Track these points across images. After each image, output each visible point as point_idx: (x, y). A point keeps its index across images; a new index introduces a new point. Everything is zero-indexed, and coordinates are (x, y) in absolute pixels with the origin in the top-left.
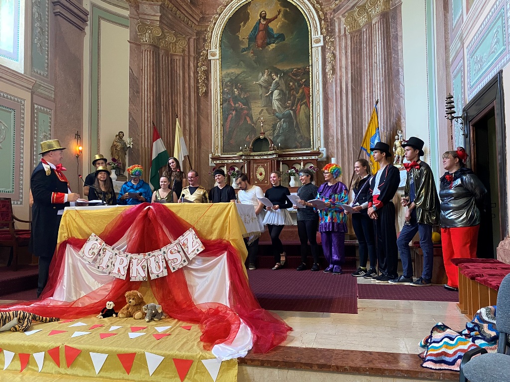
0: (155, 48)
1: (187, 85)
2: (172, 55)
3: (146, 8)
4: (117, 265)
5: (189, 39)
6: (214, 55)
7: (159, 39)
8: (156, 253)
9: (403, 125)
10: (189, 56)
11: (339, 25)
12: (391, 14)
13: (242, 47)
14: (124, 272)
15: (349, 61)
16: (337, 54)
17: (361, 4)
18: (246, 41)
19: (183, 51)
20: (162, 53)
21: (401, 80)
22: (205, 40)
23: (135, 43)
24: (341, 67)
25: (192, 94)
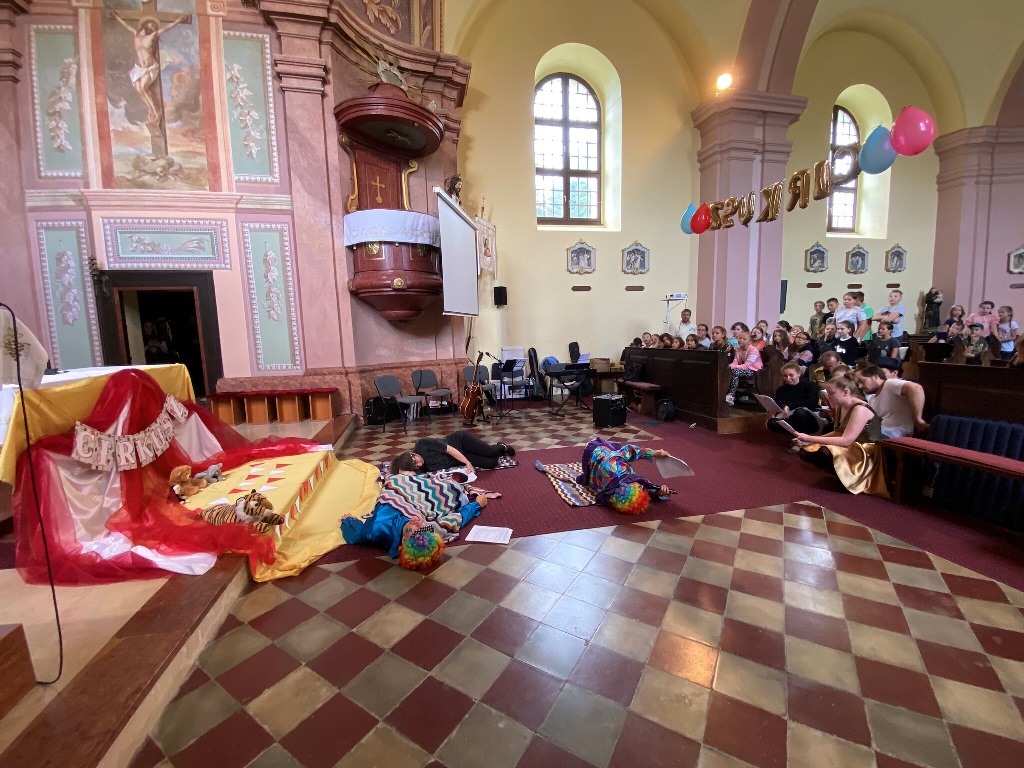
4: (122, 454)
8: (154, 426)
14: (133, 460)
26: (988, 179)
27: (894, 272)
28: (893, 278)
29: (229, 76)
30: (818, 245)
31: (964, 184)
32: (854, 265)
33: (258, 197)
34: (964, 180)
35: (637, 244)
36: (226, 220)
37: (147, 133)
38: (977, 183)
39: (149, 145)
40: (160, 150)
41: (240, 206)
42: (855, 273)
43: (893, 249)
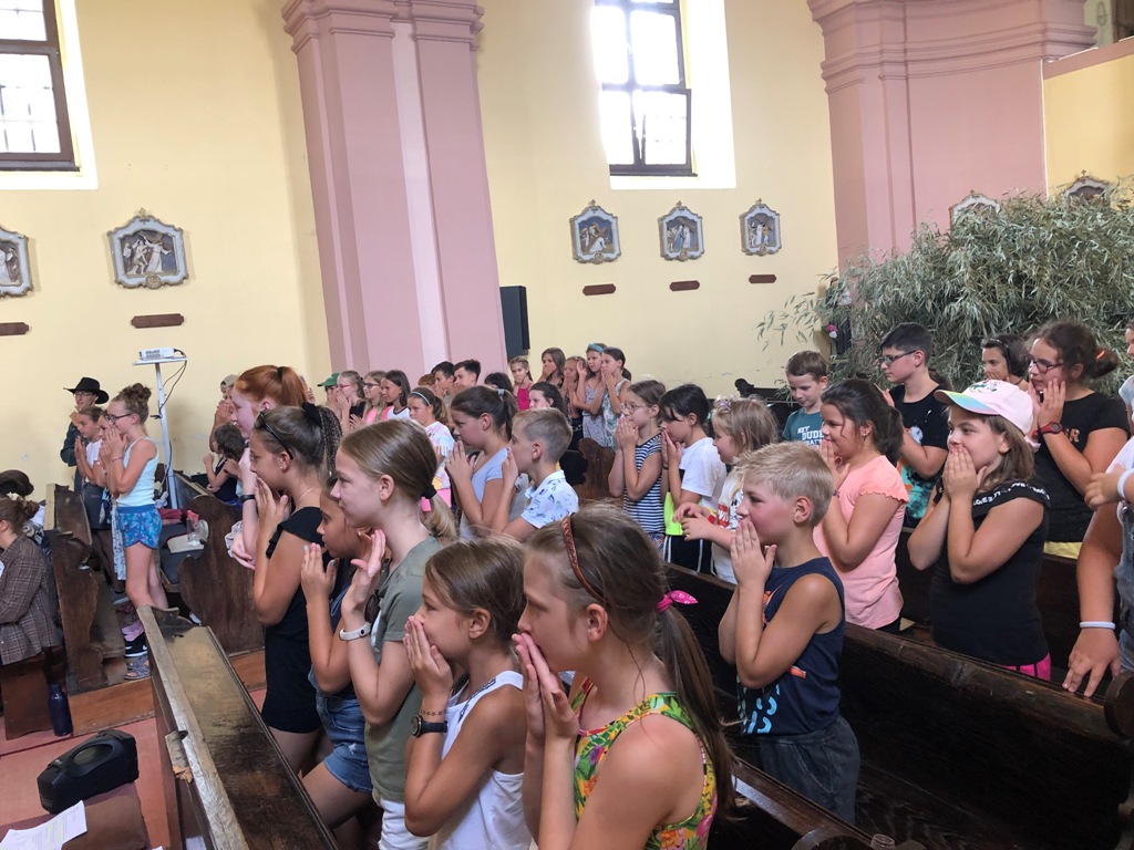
26: (901, 69)
27: (760, 254)
28: (761, 266)
30: (593, 207)
31: (861, 81)
32: (676, 243)
34: (858, 73)
35: (145, 219)
38: (882, 78)
42: (678, 258)
43: (751, 210)
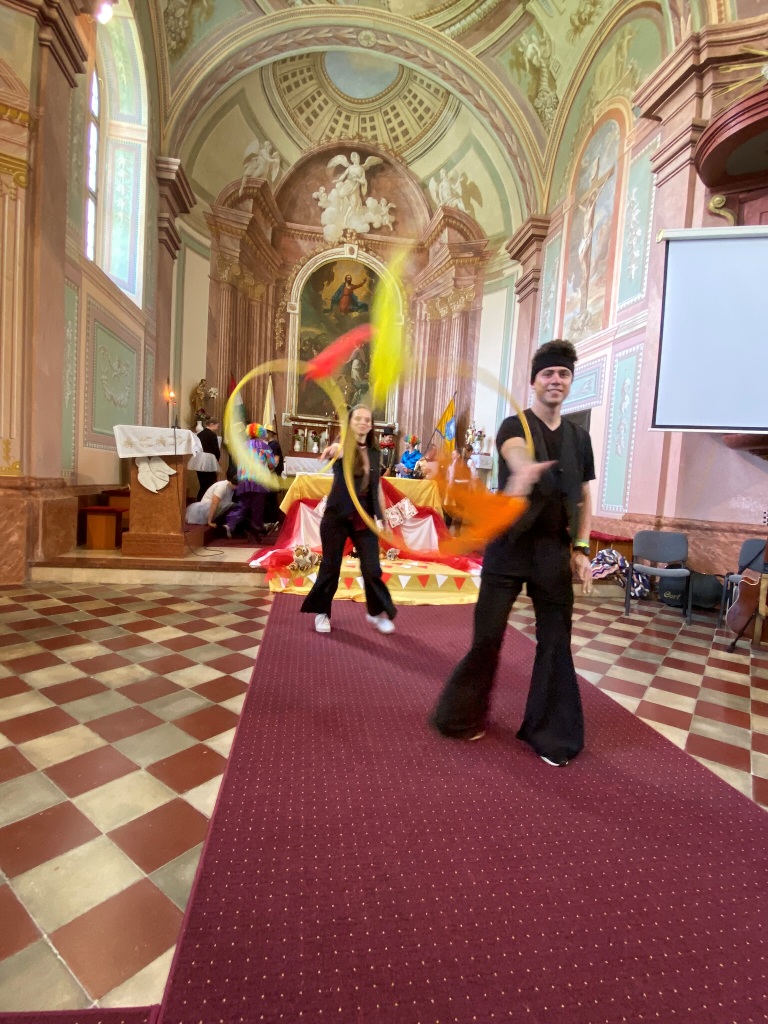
0: (234, 289)
1: (263, 335)
2: (250, 300)
3: (226, 240)
5: (268, 286)
6: (293, 308)
7: (238, 278)
9: (471, 415)
10: (267, 304)
11: (421, 309)
12: (470, 315)
13: (326, 308)
15: (427, 346)
16: (417, 336)
17: (444, 295)
18: (329, 303)
19: (262, 297)
20: (240, 295)
21: (474, 376)
22: (284, 290)
23: (215, 279)
24: (418, 351)
25: (269, 346)
29: (627, 205)
33: (627, 321)
36: (606, 356)
37: (580, 296)
39: (579, 305)
40: (584, 306)
41: (617, 336)
